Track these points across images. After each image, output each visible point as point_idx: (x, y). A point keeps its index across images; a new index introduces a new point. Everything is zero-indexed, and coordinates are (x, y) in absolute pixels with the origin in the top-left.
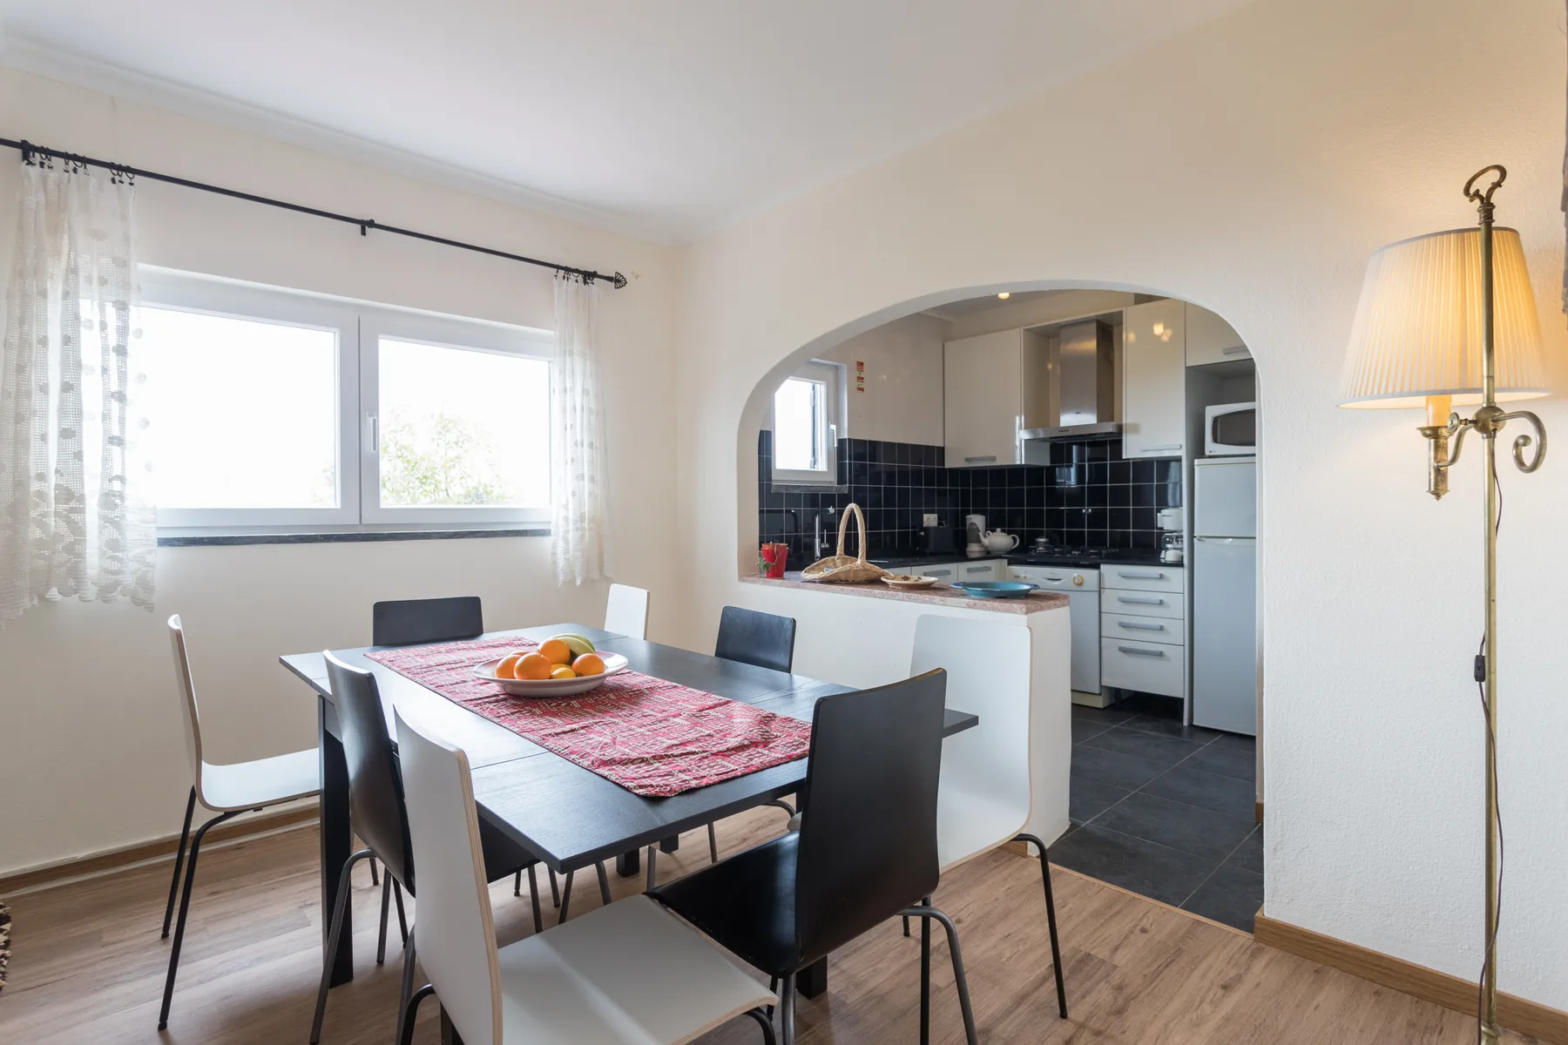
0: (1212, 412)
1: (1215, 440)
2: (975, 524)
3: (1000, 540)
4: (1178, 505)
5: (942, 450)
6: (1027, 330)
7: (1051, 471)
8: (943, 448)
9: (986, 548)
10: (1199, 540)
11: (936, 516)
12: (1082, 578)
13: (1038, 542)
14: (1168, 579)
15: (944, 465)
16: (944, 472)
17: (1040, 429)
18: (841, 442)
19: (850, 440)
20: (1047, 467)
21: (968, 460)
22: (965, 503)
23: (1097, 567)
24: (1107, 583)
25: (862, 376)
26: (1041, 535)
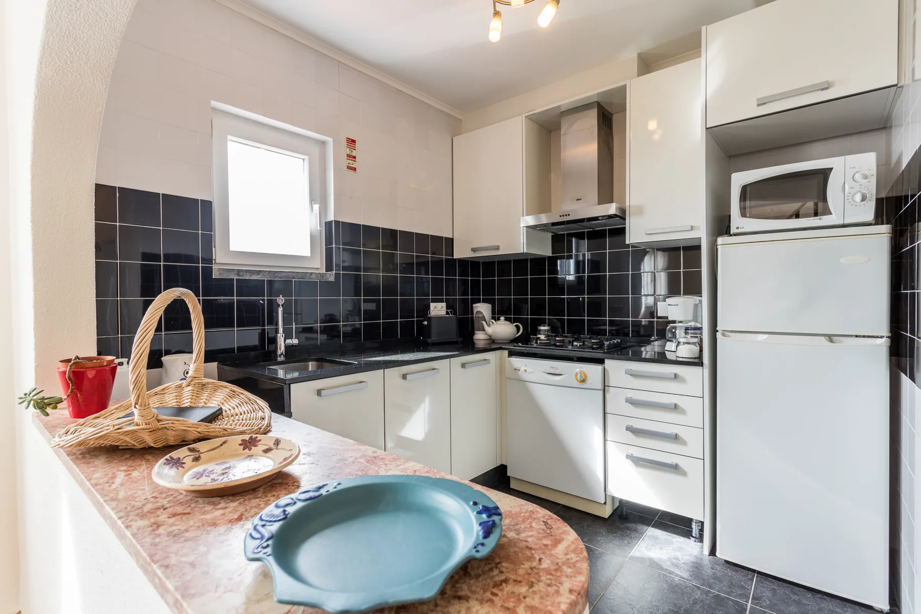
0: (740, 179)
1: (744, 215)
2: (481, 313)
3: (503, 329)
4: (698, 292)
5: (450, 241)
6: (529, 118)
7: (553, 261)
8: (453, 239)
9: (490, 336)
10: (724, 335)
11: (444, 304)
12: (585, 375)
13: (541, 330)
14: (683, 380)
15: (453, 256)
16: (452, 263)
17: (542, 215)
18: (328, 225)
19: (337, 222)
20: (549, 257)
21: (474, 250)
22: (476, 292)
23: (601, 361)
24: (612, 380)
25: (354, 154)
26: (543, 322)
